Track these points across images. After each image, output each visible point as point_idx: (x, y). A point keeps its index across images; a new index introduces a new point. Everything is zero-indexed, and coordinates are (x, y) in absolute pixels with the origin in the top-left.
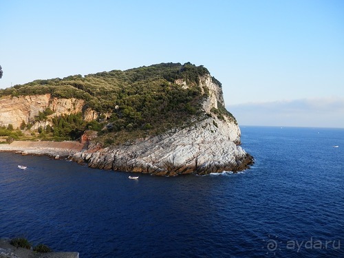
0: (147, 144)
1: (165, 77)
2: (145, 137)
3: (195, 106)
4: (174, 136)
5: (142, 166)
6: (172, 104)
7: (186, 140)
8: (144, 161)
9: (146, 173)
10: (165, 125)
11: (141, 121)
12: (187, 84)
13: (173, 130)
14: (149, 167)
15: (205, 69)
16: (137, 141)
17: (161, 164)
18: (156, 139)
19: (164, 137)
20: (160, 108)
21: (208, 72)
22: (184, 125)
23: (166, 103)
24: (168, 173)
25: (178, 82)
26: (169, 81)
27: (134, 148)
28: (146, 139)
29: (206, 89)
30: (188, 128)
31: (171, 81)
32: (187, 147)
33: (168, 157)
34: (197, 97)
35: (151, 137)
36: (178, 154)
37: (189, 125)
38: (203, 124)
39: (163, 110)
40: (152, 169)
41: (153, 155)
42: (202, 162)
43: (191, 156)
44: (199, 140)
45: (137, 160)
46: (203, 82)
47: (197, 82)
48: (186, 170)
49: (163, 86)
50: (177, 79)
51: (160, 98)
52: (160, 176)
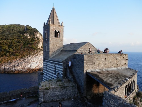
0: (19, 62)
1: (19, 32)
2: (17, 59)
3: (36, 46)
4: (29, 58)
5: (18, 71)
6: (25, 45)
7: (34, 60)
8: (19, 68)
9: (21, 73)
10: (24, 54)
11: (13, 52)
12: (30, 36)
13: (29, 56)
14: (21, 70)
15: (37, 30)
16: (14, 61)
17: (26, 69)
18: (22, 60)
19: (25, 59)
20: (20, 47)
21: (38, 31)
22: (33, 54)
23: (22, 44)
24: (29, 72)
25: (25, 35)
26: (21, 34)
27: (13, 64)
28: (17, 60)
29: (38, 38)
30: (34, 55)
31: (22, 34)
32: (35, 62)
33: (29, 66)
34: (35, 42)
35: (20, 59)
36: (32, 65)
37: (35, 54)
38: (40, 53)
39: (21, 47)
40: (23, 71)
41: (22, 66)
42: (41, 67)
43: (37, 65)
44: (39, 59)
45: (16, 68)
46: (36, 35)
47: (34, 35)
48: (36, 70)
49: (19, 36)
50: (25, 33)
51: (19, 42)
52: (27, 73)
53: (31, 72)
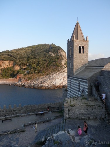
0: (45, 78)
2: (43, 76)
3: (59, 63)
4: (54, 75)
5: (45, 87)
6: (50, 63)
7: (58, 77)
8: (45, 85)
9: (47, 89)
10: (50, 71)
11: (40, 70)
12: (54, 54)
13: (53, 73)
14: (47, 87)
15: (60, 47)
16: (41, 77)
17: (51, 86)
18: (48, 76)
19: (50, 76)
20: (46, 65)
21: (61, 49)
22: (57, 71)
23: (48, 62)
24: (54, 88)
25: (50, 53)
26: (46, 52)
27: (41, 80)
28: (44, 77)
29: (61, 56)
30: (59, 72)
32: (59, 79)
33: (53, 83)
34: (59, 60)
35: (46, 76)
36: (57, 82)
37: (59, 71)
38: (64, 70)
39: (47, 65)
40: (48, 87)
41: (48, 82)
42: (65, 84)
43: (61, 82)
44: (63, 76)
45: (43, 84)
46: (60, 53)
47: (58, 53)
48: (60, 87)
49: (45, 55)
50: (50, 52)
51: (45, 60)
52: (52, 89)
53: (55, 89)
